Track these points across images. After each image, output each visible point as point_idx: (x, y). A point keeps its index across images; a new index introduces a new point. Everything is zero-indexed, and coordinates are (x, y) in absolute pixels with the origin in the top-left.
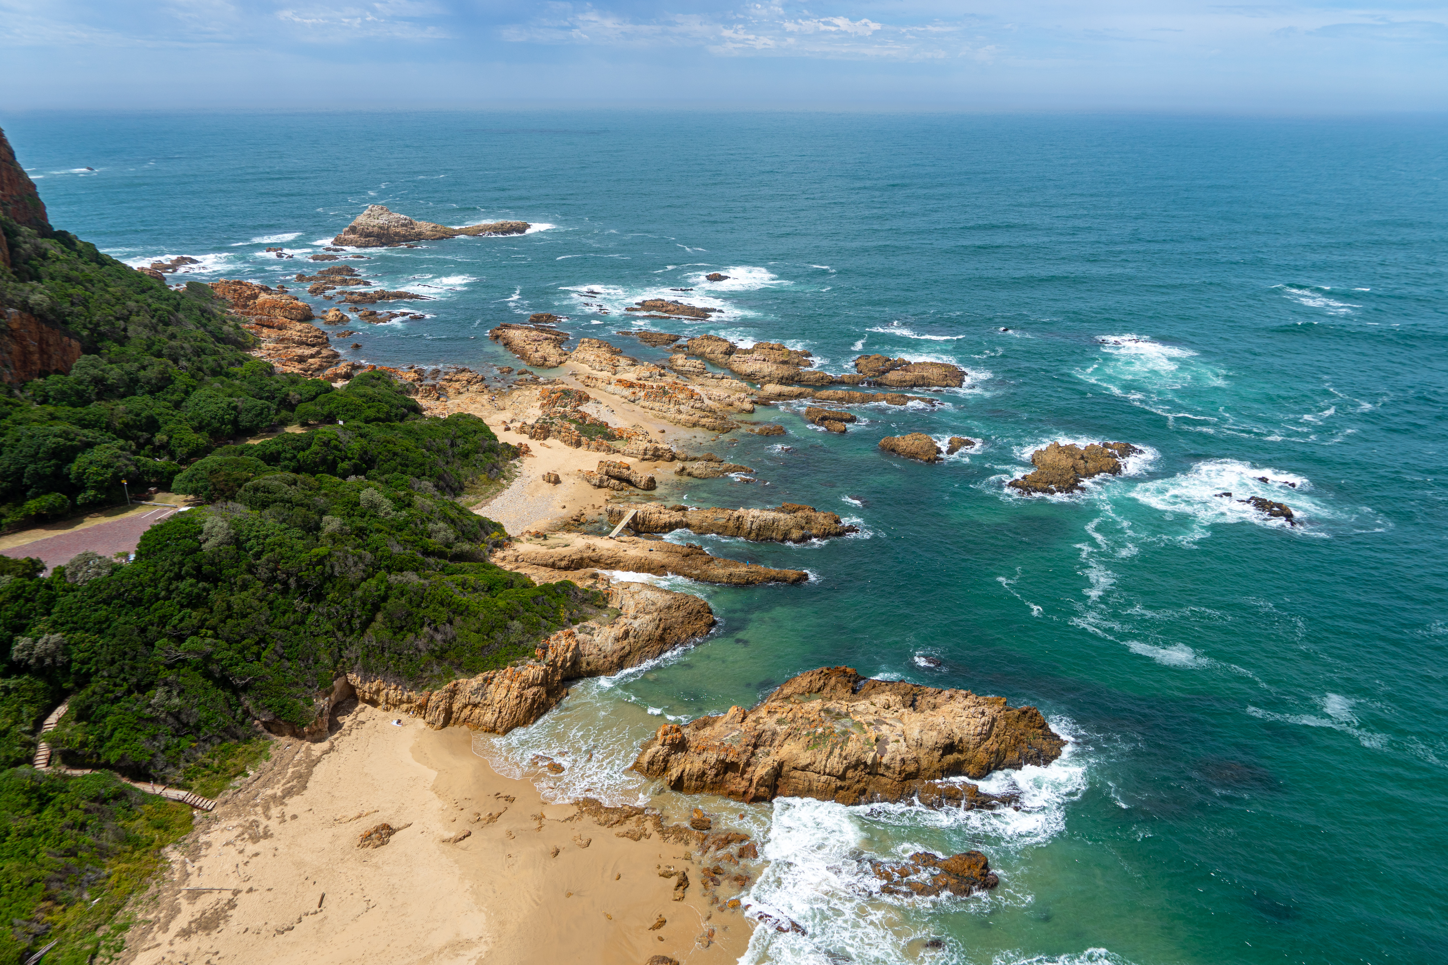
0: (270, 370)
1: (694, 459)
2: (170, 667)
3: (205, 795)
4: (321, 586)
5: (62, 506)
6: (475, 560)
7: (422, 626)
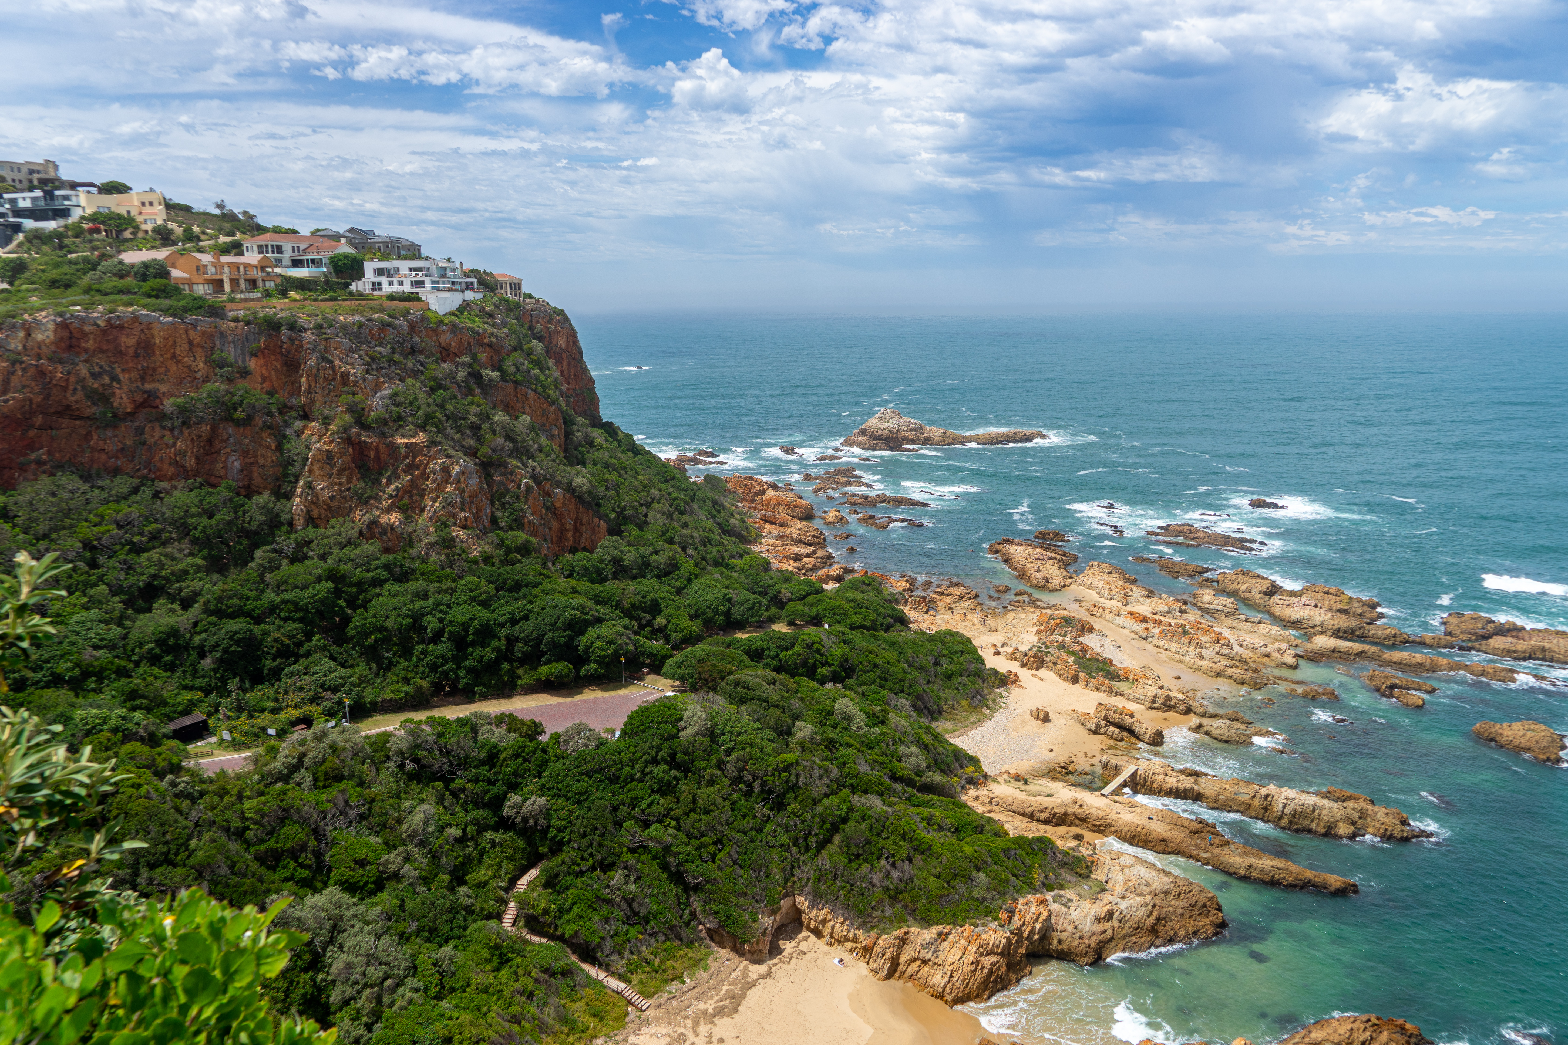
0: (766, 566)
1: (1214, 716)
2: (632, 851)
3: (641, 993)
4: (784, 795)
5: (567, 675)
6: (946, 795)
7: (879, 858)
